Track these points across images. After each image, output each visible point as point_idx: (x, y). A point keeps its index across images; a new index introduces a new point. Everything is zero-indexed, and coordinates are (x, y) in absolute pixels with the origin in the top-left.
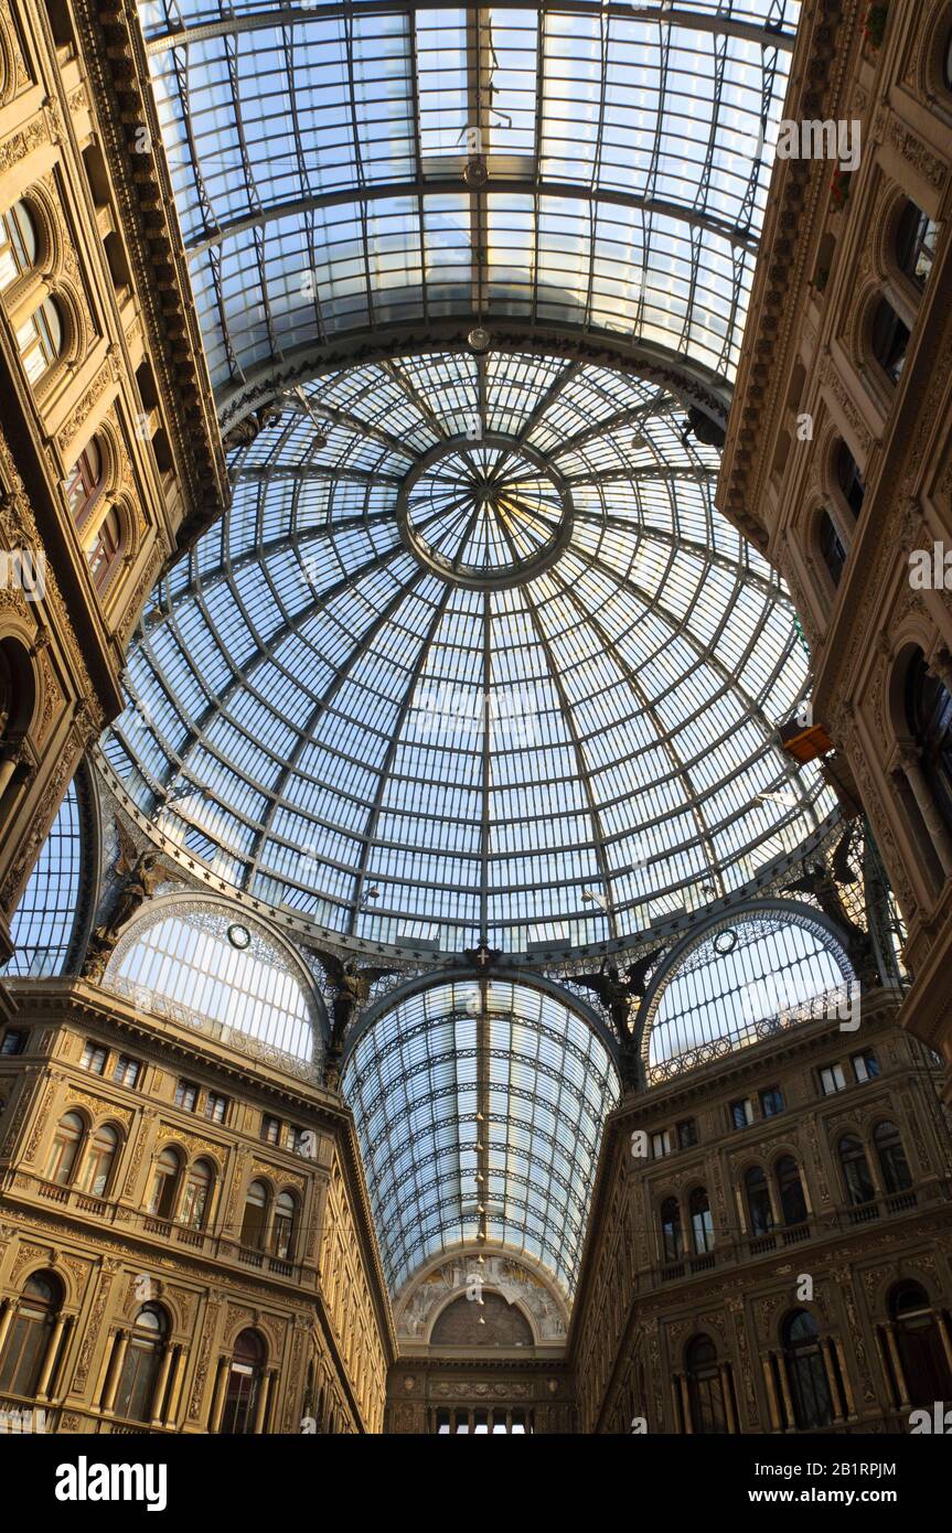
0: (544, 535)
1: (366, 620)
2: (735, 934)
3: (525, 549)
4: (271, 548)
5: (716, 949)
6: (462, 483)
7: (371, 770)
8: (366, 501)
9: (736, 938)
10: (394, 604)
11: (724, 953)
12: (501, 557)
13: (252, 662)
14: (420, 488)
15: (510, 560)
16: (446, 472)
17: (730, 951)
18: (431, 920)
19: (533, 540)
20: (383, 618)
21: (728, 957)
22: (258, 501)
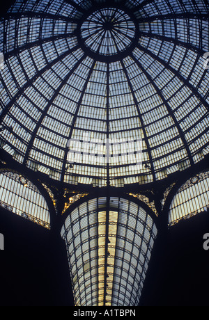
0: (128, 42)
1: (66, 72)
2: (198, 177)
3: (121, 47)
4: (32, 45)
5: (191, 183)
6: (100, 23)
7: (68, 125)
8: (66, 29)
9: (199, 178)
10: (76, 67)
11: (194, 184)
12: (113, 50)
13: (26, 86)
14: (85, 25)
15: (116, 52)
16: (94, 19)
17: (197, 183)
18: (90, 177)
19: (125, 45)
20: (72, 72)
21: (196, 185)
22: (28, 26)
